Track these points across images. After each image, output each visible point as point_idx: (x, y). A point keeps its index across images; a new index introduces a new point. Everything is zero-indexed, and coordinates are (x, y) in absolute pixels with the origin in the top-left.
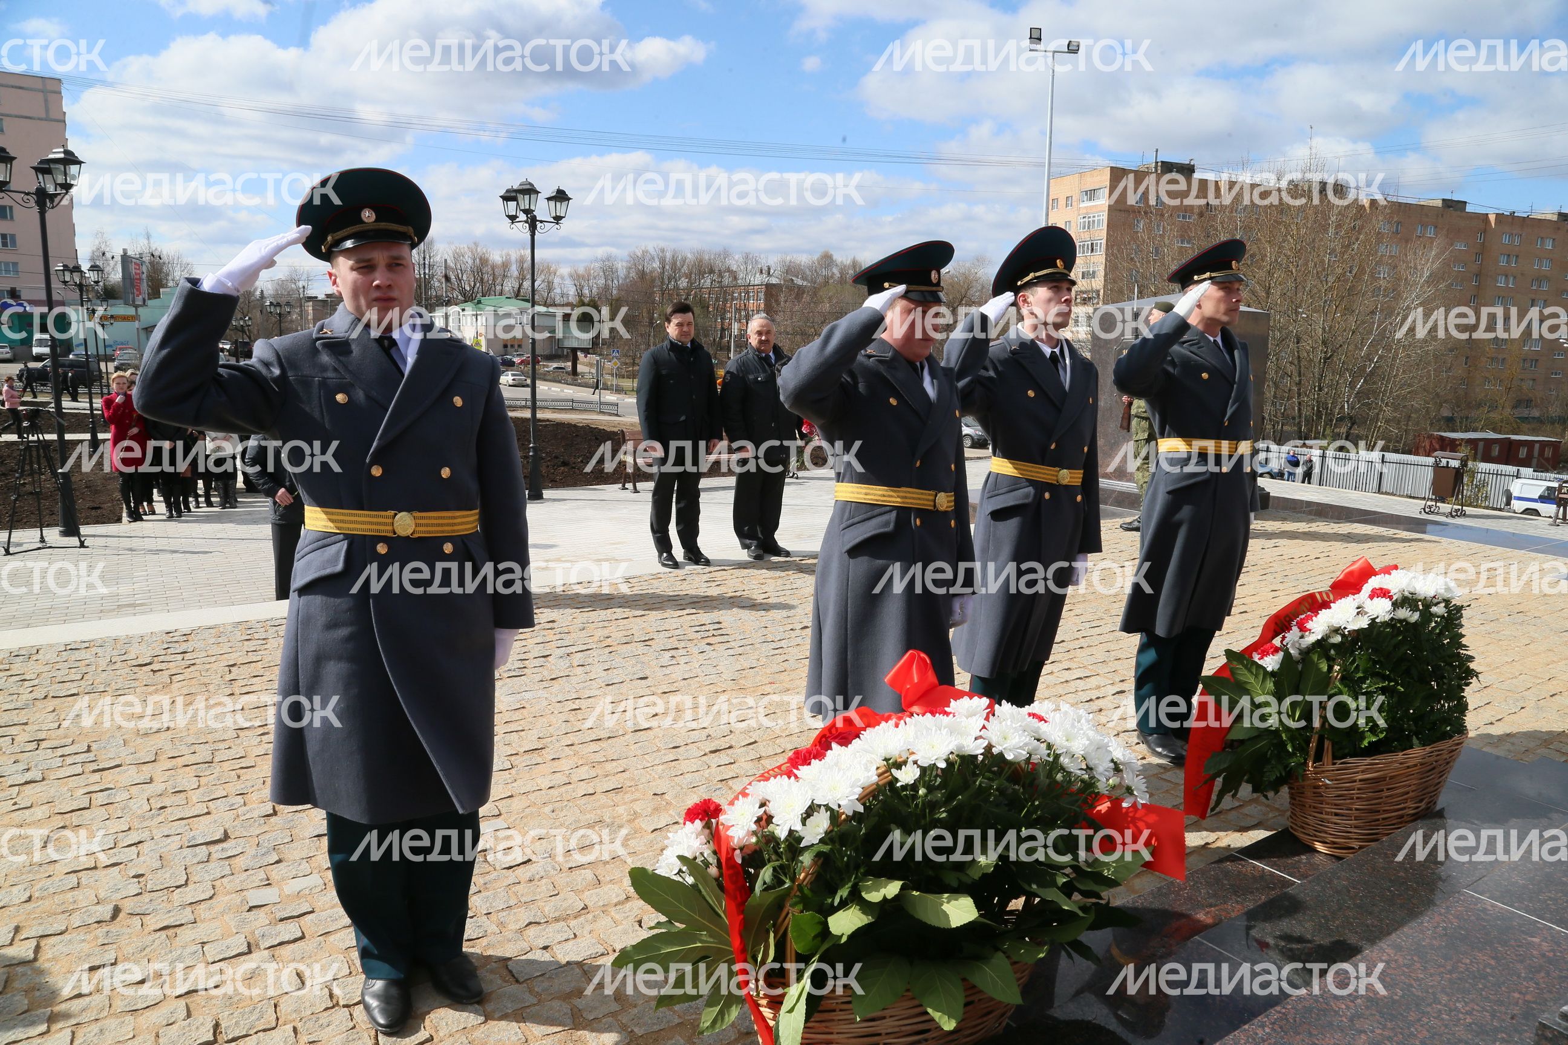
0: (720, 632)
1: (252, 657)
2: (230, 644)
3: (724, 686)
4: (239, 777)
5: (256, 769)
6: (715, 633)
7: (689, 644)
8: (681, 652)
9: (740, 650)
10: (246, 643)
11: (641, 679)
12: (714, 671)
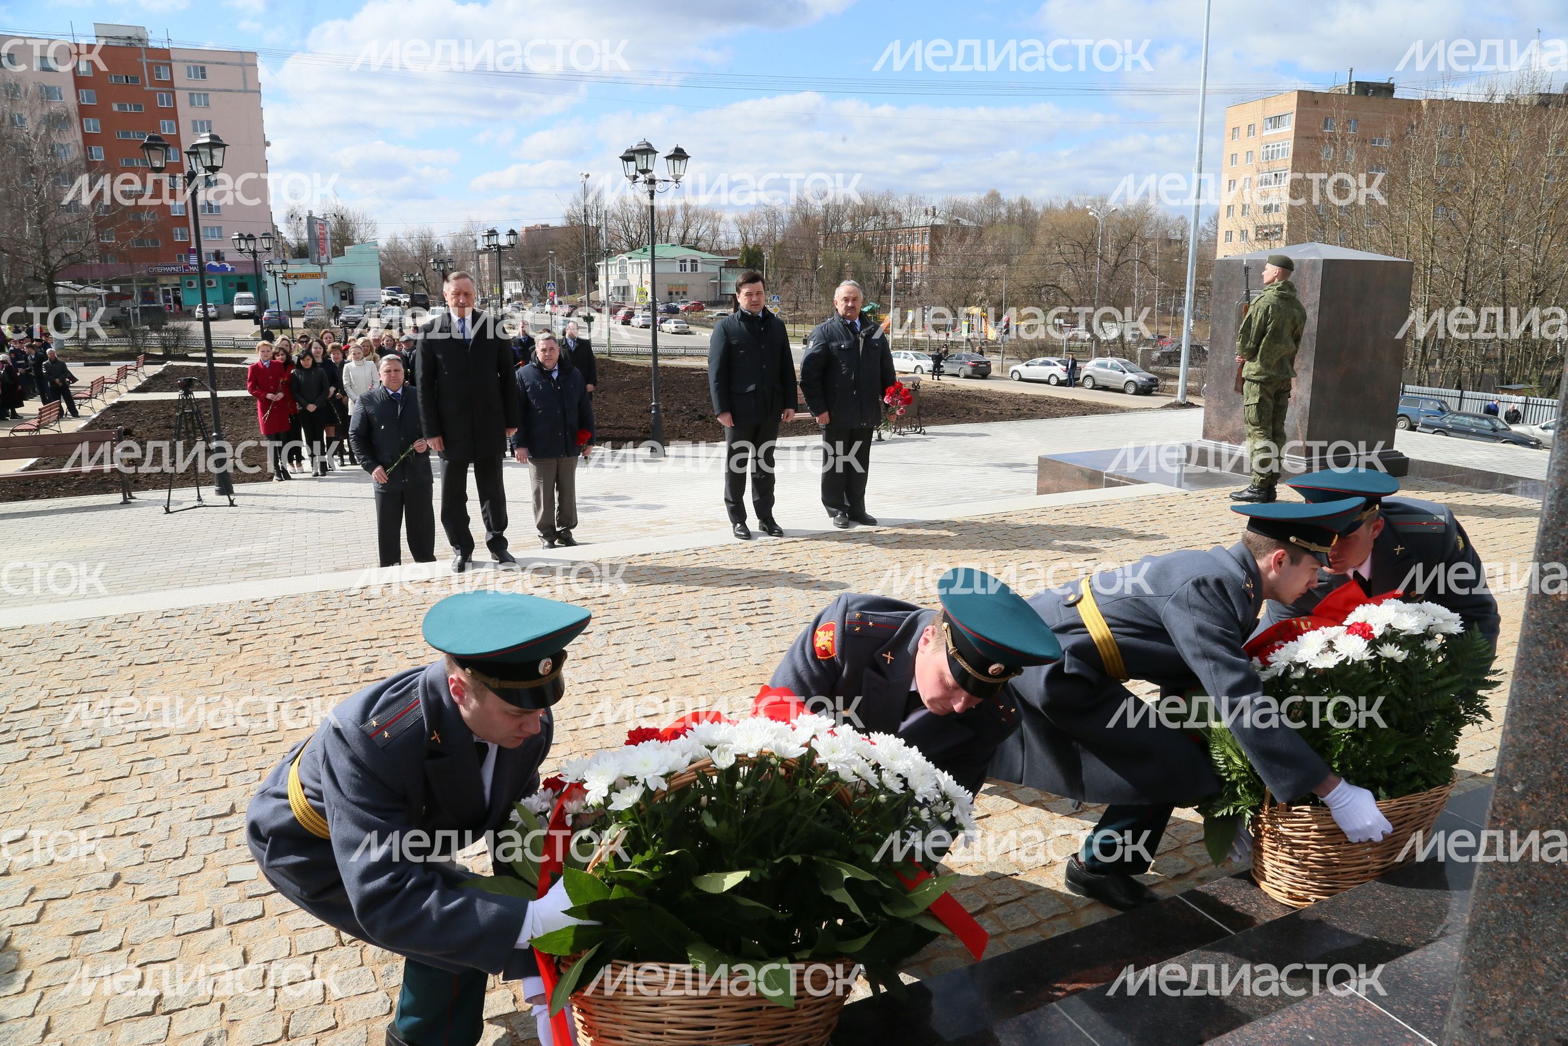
0: (765, 611)
1: (319, 628)
2: (304, 614)
3: (746, 671)
4: (264, 751)
5: (281, 744)
6: (759, 611)
7: (730, 624)
8: (720, 632)
9: (777, 631)
10: (319, 613)
11: (669, 660)
12: (742, 653)
